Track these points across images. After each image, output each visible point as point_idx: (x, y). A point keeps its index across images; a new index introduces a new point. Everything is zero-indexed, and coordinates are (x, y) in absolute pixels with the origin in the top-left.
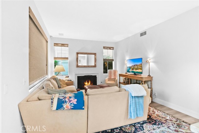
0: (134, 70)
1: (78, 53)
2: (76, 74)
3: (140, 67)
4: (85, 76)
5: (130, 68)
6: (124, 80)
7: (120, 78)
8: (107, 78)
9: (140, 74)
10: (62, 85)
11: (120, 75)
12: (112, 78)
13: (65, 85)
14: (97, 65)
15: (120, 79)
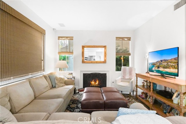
0: (161, 69)
1: (83, 47)
2: (81, 71)
3: (174, 64)
4: (92, 74)
5: (153, 64)
6: (143, 83)
7: (137, 79)
8: (120, 77)
9: (174, 77)
10: (57, 84)
11: (138, 75)
12: (127, 78)
13: (63, 84)
14: (107, 61)
15: (137, 81)
